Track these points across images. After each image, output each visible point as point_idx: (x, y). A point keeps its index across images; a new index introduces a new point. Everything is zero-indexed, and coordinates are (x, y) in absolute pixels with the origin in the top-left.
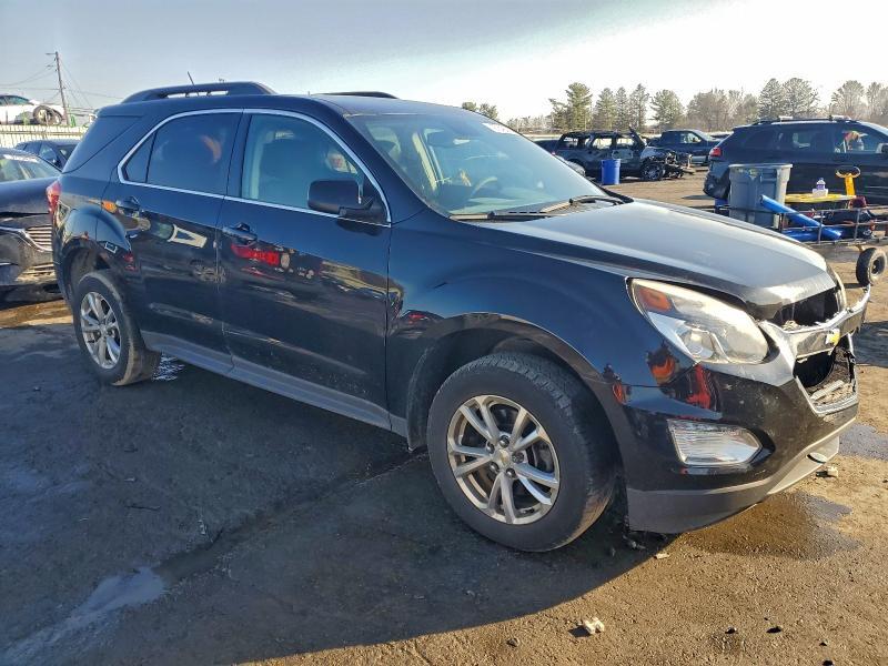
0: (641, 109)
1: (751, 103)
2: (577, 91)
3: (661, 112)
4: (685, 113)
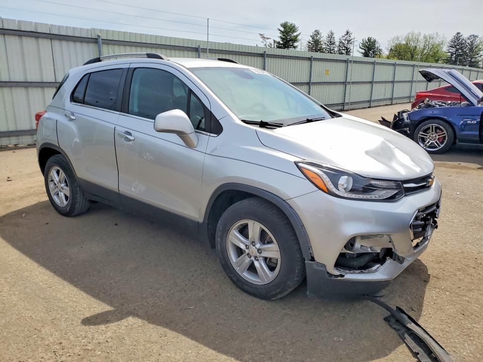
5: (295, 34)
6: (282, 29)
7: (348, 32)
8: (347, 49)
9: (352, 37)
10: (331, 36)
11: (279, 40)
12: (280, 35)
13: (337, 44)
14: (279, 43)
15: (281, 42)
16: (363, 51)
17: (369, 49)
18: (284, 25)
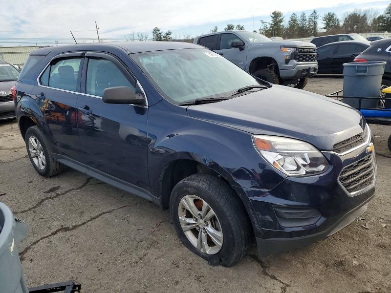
0: (315, 23)
1: (381, 18)
2: (276, 16)
3: (327, 25)
4: (341, 24)
5: (281, 18)
6: (273, 16)
7: (314, 12)
8: (314, 22)
9: (317, 14)
10: (303, 15)
11: (271, 22)
12: (272, 19)
13: (308, 20)
14: (272, 24)
15: (273, 24)
16: (325, 22)
17: (330, 21)
18: (275, 13)
